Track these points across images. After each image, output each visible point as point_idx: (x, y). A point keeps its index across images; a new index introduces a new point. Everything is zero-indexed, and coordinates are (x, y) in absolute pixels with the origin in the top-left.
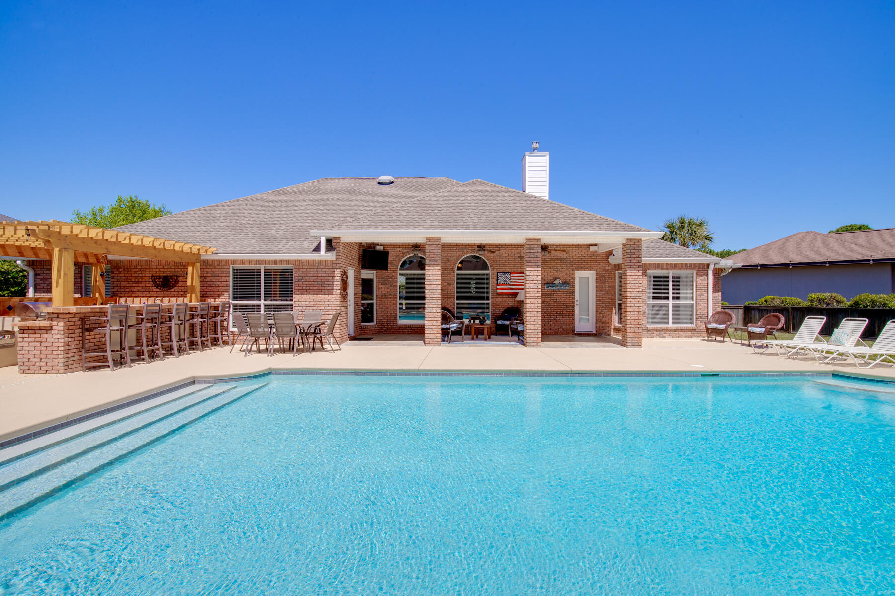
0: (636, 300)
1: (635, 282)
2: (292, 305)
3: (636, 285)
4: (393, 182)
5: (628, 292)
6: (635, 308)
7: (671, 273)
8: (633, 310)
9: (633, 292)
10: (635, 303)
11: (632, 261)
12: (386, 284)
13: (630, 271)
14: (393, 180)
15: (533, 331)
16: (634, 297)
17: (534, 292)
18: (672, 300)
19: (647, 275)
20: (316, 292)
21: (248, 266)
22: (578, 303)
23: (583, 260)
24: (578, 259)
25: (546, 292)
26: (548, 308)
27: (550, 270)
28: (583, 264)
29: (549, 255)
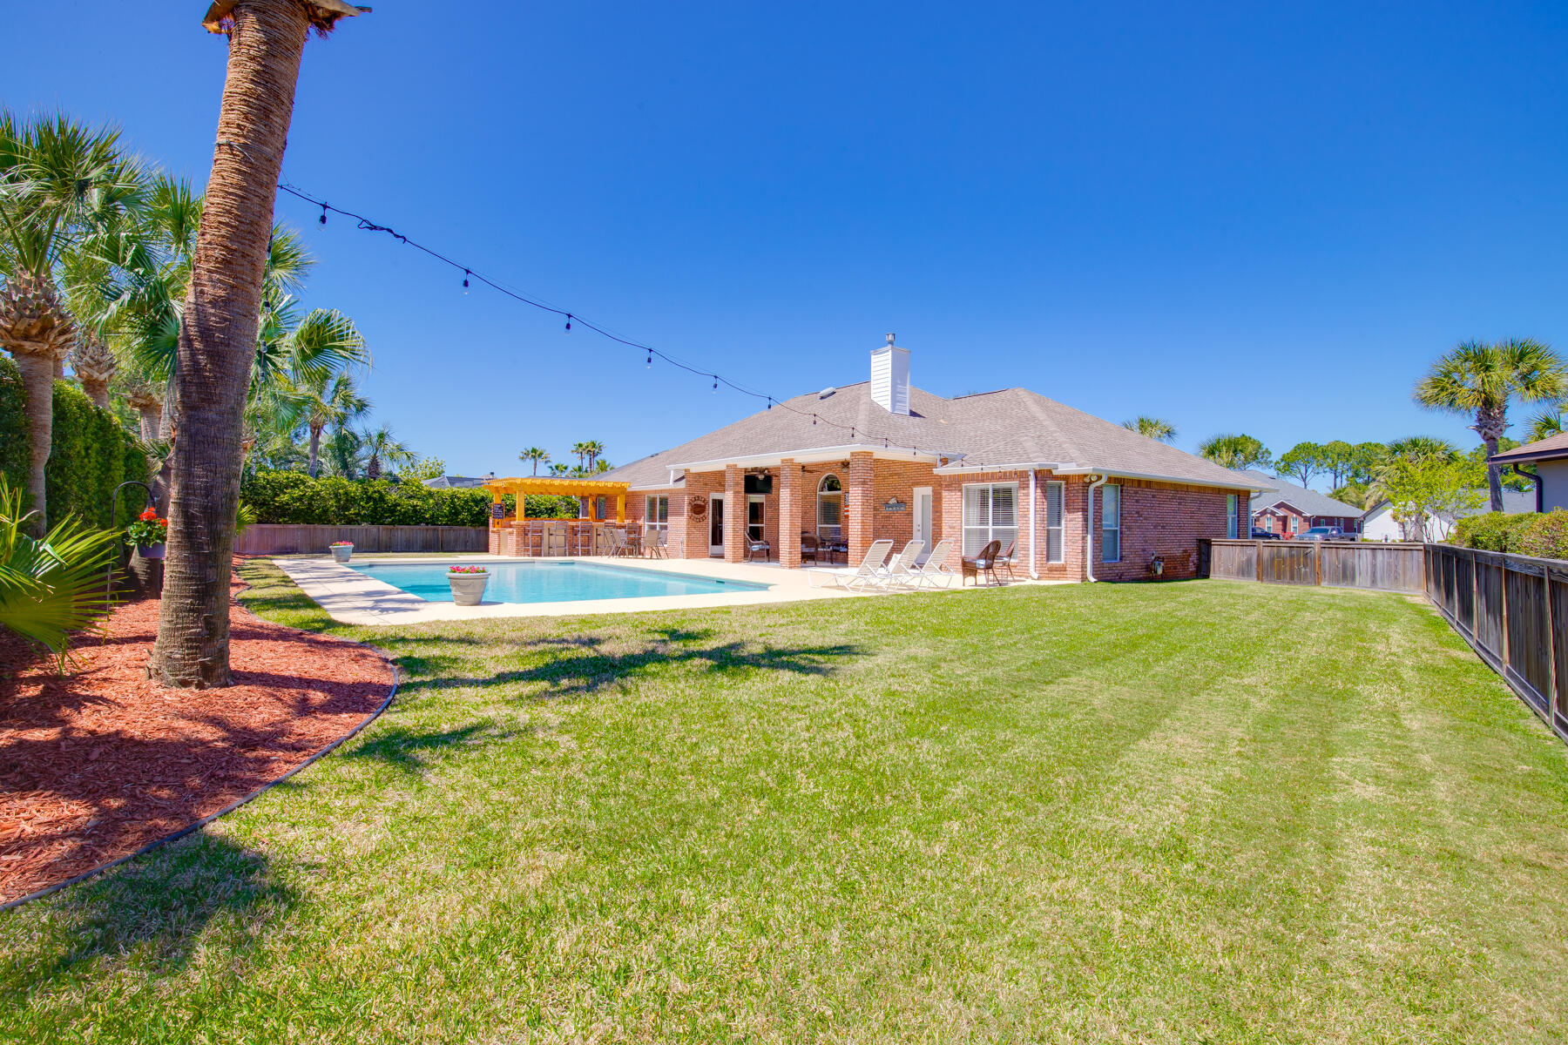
2: (667, 526)
4: (834, 393)
7: (990, 485)
18: (993, 525)
19: (961, 490)
20: (676, 515)
21: (652, 495)
22: (920, 528)
23: (919, 473)
24: (915, 473)
25: (885, 515)
26: (887, 532)
27: (888, 487)
28: (920, 478)
29: (887, 470)
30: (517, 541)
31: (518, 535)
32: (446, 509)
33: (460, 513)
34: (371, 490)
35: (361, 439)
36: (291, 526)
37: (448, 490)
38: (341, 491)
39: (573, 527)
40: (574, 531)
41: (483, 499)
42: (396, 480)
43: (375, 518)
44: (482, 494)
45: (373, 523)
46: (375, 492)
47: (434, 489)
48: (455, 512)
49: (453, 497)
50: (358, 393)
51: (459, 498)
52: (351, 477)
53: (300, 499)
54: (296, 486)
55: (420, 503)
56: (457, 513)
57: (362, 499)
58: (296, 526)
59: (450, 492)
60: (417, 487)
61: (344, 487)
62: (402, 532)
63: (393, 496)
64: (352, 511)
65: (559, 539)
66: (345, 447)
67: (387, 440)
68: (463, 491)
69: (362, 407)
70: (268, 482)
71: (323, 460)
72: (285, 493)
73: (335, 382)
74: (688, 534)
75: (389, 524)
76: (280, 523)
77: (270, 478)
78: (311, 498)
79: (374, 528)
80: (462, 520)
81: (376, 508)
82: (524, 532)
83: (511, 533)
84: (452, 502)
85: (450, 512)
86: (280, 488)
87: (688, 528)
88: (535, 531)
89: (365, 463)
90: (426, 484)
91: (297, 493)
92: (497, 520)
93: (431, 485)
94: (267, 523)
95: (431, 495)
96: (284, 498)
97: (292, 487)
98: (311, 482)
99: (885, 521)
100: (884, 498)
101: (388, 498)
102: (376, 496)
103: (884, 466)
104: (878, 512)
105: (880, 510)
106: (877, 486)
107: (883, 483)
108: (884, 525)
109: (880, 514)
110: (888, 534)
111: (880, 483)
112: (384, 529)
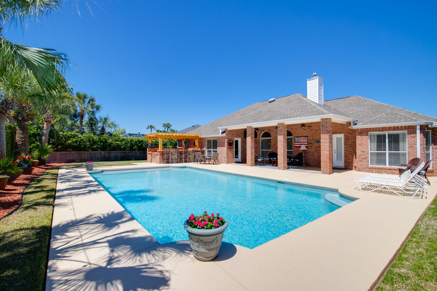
0: (325, 150)
1: (325, 140)
2: (217, 151)
3: (325, 142)
4: (275, 100)
5: (321, 146)
6: (325, 154)
7: (387, 133)
8: (324, 155)
9: (323, 146)
10: (325, 151)
11: (323, 130)
12: (257, 143)
13: (322, 135)
14: (275, 99)
15: (280, 163)
16: (324, 148)
17: (280, 146)
18: (389, 150)
19: (368, 135)
20: (222, 147)
21: (209, 139)
22: (336, 151)
23: (336, 128)
24: (333, 128)
25: (317, 146)
26: (318, 153)
27: (319, 135)
28: (336, 130)
29: (318, 127)
30: (160, 158)
31: (160, 155)
32: (129, 145)
33: (134, 146)
34: (102, 138)
35: (98, 120)
36: (73, 152)
37: (129, 138)
38: (91, 139)
39: (180, 152)
40: (181, 153)
41: (142, 141)
42: (111, 135)
43: (103, 148)
44: (141, 139)
45: (103, 150)
46: (103, 139)
47: (124, 138)
48: (132, 146)
49: (131, 140)
50: (97, 103)
51: (133, 141)
52: (94, 134)
53: (76, 142)
54: (74, 137)
55: (120, 143)
56: (133, 146)
57: (99, 142)
58: (74, 152)
59: (130, 139)
60: (119, 137)
61: (92, 137)
62: (113, 154)
63: (110, 141)
64: (95, 146)
65: (175, 156)
66: (92, 123)
67: (108, 120)
68: (135, 138)
69: (98, 108)
70: (64, 136)
71: (84, 128)
72: (70, 140)
73: (89, 99)
74: (227, 154)
75: (109, 150)
76: (68, 151)
77: (64, 134)
78: (80, 142)
79: (103, 152)
80: (135, 149)
81: (104, 145)
82: (162, 154)
83: (157, 155)
84: (131, 142)
85: (130, 146)
86: (69, 138)
87: (227, 152)
88: (166, 154)
89: (100, 129)
90: (121, 136)
91: (74, 140)
92: (150, 149)
93: (124, 136)
95: (123, 140)
96: (70, 142)
97: (73, 138)
98: (80, 136)
99: (317, 148)
100: (316, 139)
101: (108, 141)
102: (104, 140)
103: (315, 126)
104: (313, 145)
105: (314, 144)
106: (311, 134)
107: (315, 133)
108: (316, 150)
109: (314, 146)
110: (319, 154)
111: (314, 133)
112: (107, 153)
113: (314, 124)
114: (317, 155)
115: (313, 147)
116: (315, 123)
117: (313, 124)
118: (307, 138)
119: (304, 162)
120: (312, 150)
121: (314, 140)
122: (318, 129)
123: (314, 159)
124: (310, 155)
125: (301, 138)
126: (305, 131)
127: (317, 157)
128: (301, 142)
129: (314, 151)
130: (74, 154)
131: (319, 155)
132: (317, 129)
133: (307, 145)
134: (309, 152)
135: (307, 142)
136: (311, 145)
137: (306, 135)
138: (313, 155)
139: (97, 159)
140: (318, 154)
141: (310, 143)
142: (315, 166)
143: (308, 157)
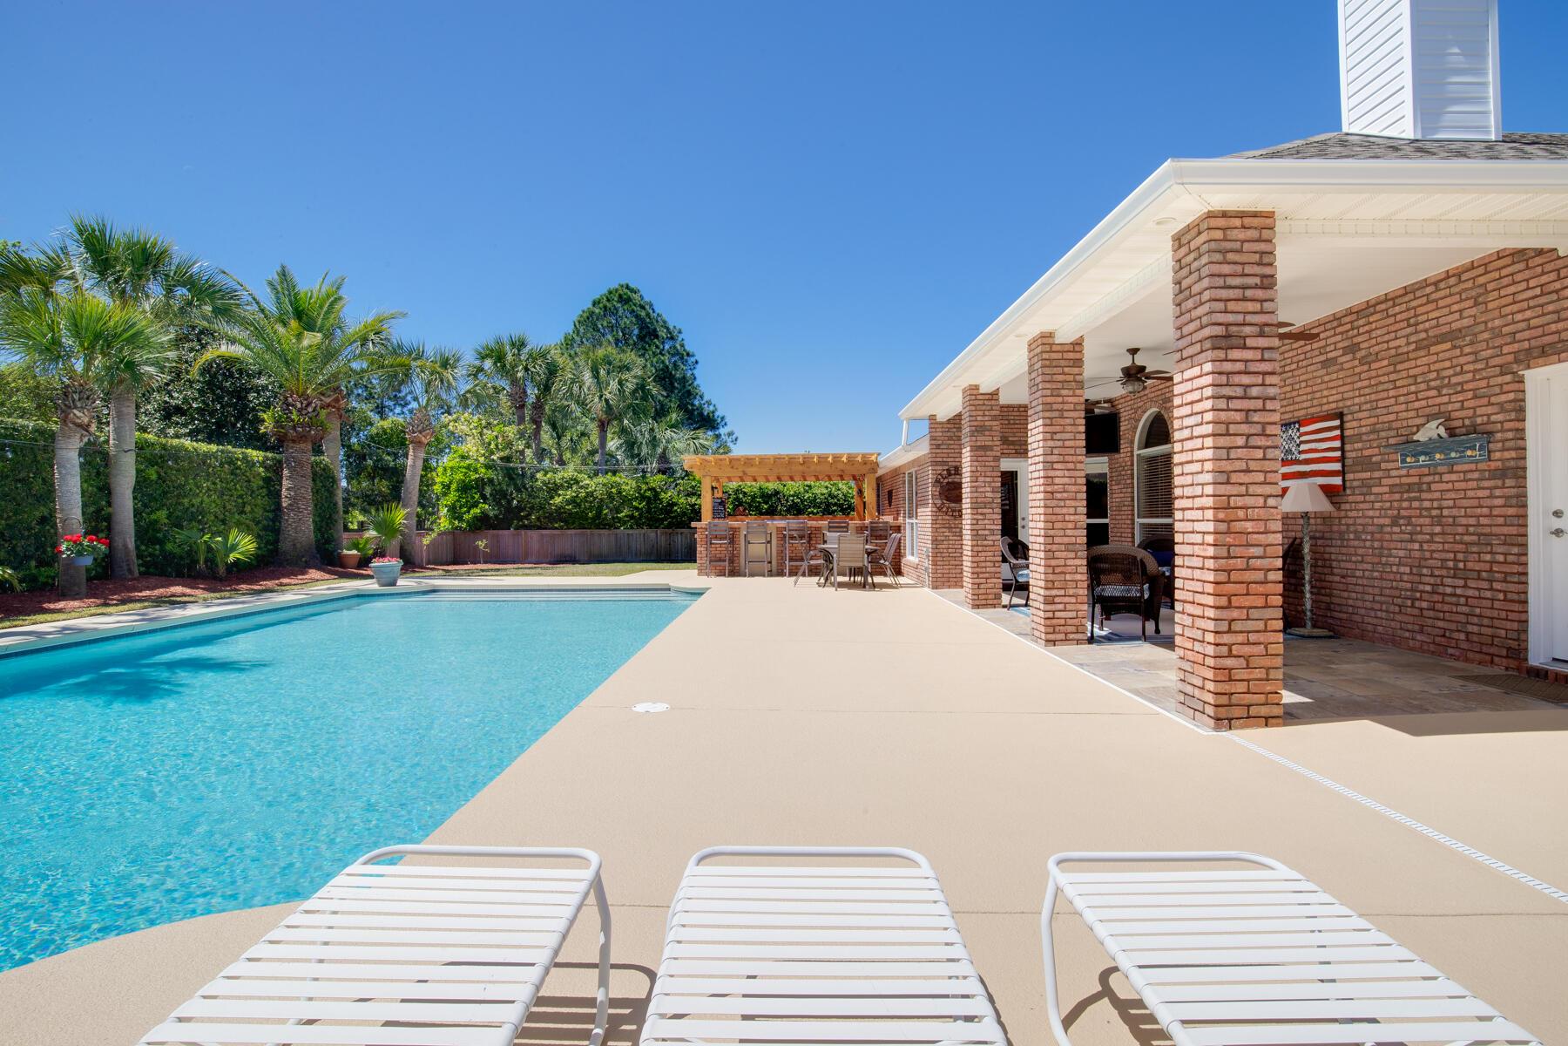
12: (1120, 482)
20: (923, 506)
23: (1551, 308)
24: (1528, 314)
25: (1404, 480)
26: (1412, 541)
27: (1413, 388)
28: (1553, 327)
29: (1409, 330)
30: (700, 552)
36: (569, 532)
43: (650, 520)
45: (648, 527)
46: (649, 489)
53: (574, 501)
58: (573, 532)
63: (668, 494)
65: (760, 549)
70: (545, 484)
72: (559, 495)
74: (935, 541)
75: (668, 527)
76: (556, 528)
78: (585, 499)
79: (651, 533)
81: (652, 509)
82: (706, 539)
86: (554, 489)
87: (935, 530)
91: (569, 494)
94: (546, 529)
96: (558, 500)
98: (586, 481)
99: (1401, 500)
100: (1394, 425)
101: (663, 495)
102: (648, 494)
103: (1392, 320)
104: (1377, 474)
105: (1383, 466)
106: (1367, 391)
107: (1393, 377)
108: (1399, 517)
109: (1384, 481)
110: (1416, 546)
111: (1382, 379)
112: (662, 533)
113: (1383, 306)
114: (1401, 553)
115: (1375, 490)
116: (1386, 300)
117: (1379, 308)
118: (1337, 423)
119: (1308, 605)
120: (1371, 513)
121: (1383, 434)
122: (1408, 344)
123: (1385, 584)
124: (1360, 551)
125: (1303, 430)
126: (1326, 378)
127: (1402, 569)
128: (1303, 457)
129: (1382, 521)
130: (571, 539)
131: (1417, 554)
132: (1403, 341)
133: (1337, 481)
134: (1356, 532)
135: (1338, 454)
136: (1368, 475)
137: (1333, 406)
138: (1381, 556)
139: (636, 554)
140: (1409, 546)
141: (1356, 461)
142: (1394, 643)
143: (1349, 565)
